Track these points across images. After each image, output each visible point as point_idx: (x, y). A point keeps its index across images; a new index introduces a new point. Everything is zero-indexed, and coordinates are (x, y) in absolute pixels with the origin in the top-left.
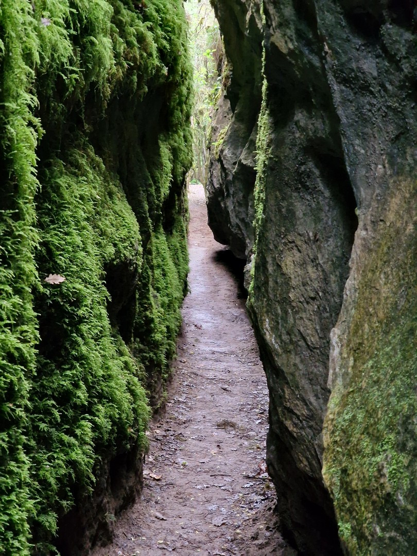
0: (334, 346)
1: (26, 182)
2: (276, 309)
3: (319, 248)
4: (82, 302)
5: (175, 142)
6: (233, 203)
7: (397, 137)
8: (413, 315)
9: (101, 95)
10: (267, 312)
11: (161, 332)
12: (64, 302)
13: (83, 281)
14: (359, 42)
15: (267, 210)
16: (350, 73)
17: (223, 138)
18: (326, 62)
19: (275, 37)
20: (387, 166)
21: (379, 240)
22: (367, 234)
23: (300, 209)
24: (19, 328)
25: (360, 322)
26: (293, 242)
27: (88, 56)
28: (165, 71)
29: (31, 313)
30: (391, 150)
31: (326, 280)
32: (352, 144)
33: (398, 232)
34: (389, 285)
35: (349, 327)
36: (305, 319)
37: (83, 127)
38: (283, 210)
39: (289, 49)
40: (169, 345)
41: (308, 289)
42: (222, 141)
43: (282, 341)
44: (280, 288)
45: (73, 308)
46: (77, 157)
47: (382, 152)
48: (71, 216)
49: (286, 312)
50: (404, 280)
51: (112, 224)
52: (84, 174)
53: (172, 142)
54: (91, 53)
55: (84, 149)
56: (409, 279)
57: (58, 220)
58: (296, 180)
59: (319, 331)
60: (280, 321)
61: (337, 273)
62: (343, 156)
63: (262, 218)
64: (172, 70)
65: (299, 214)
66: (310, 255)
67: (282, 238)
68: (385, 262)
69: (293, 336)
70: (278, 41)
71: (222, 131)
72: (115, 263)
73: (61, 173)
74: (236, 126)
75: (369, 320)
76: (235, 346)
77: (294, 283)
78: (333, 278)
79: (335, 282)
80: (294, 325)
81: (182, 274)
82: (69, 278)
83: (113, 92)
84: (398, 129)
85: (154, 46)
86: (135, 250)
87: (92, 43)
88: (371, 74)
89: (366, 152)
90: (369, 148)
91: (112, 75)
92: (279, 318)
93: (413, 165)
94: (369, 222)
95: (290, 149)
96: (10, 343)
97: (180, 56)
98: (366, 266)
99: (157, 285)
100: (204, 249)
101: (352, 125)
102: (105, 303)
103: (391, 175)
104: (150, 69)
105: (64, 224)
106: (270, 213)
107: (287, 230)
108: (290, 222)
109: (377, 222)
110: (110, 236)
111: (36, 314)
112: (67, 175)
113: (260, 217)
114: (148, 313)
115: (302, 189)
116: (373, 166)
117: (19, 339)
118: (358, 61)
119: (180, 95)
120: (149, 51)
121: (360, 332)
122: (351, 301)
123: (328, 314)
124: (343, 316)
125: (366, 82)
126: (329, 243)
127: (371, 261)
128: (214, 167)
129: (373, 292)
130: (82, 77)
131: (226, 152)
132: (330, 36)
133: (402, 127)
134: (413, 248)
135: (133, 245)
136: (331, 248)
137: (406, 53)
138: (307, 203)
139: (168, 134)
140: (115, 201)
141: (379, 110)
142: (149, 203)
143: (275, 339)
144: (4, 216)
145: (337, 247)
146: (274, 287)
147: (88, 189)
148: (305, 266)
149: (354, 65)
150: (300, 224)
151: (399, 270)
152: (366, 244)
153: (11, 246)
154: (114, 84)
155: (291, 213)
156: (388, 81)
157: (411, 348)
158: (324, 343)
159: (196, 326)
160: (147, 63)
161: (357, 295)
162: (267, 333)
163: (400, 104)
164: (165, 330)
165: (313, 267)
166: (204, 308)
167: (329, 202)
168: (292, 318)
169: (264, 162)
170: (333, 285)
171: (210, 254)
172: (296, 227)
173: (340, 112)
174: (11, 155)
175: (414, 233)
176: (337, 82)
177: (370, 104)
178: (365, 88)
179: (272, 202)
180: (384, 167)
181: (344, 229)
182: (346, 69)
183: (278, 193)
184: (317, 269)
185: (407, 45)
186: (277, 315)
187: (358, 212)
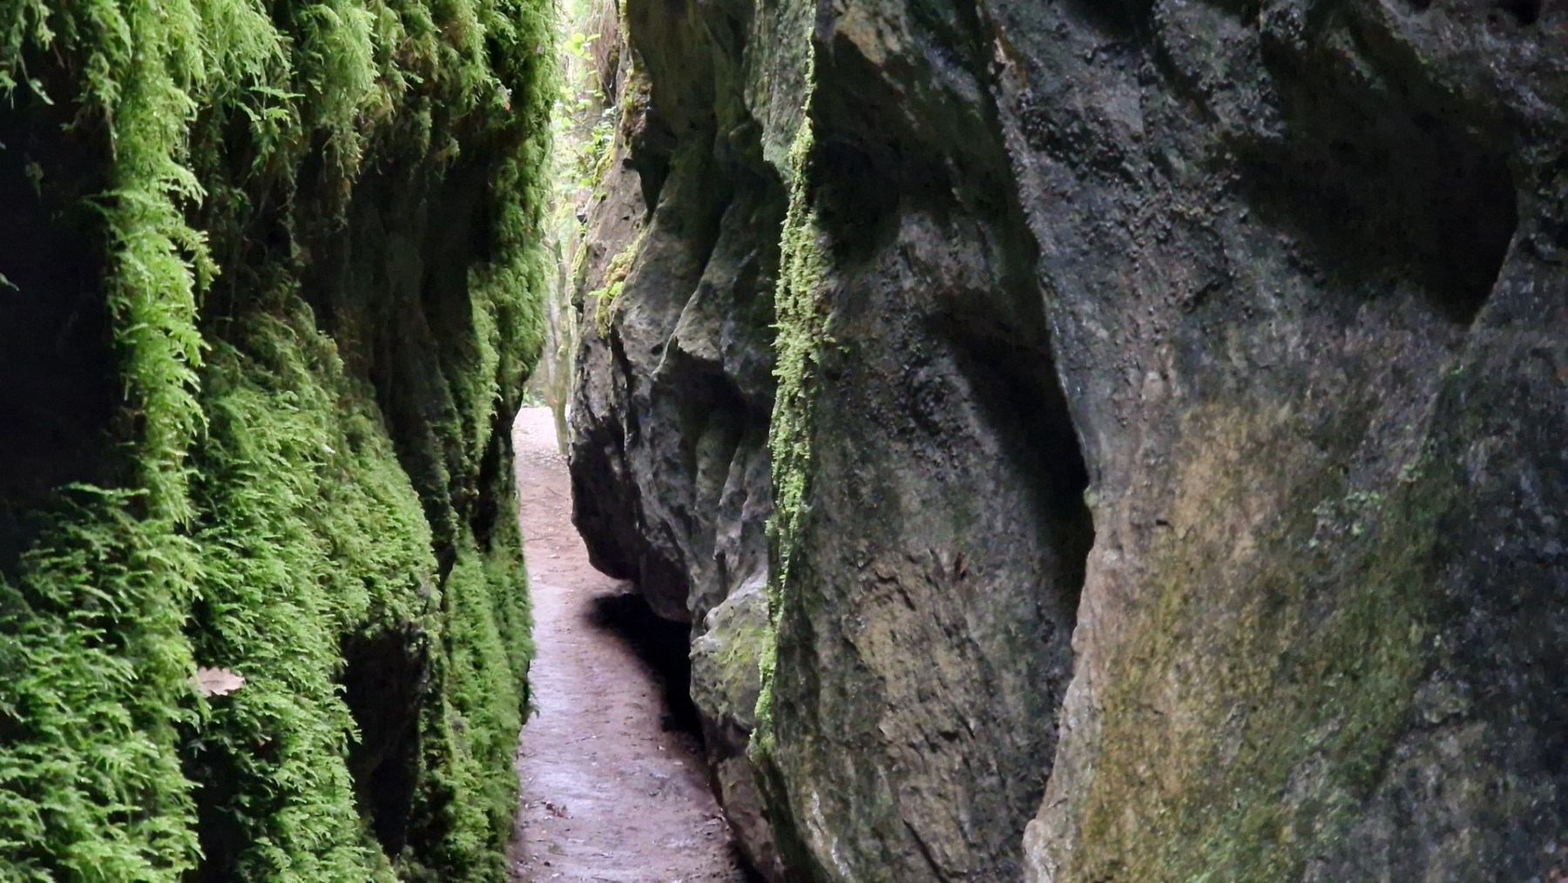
0: (1034, 871)
1: (164, 409)
2: (840, 766)
3: (969, 596)
4: (286, 747)
5: (506, 290)
6: (653, 462)
7: (1200, 298)
8: (1270, 785)
9: (339, 163)
10: (815, 773)
11: (475, 828)
12: (240, 747)
13: (290, 686)
14: (1089, 39)
15: (817, 490)
16: (1068, 124)
17: (621, 278)
18: (1000, 91)
19: (848, 19)
20: (1172, 374)
21: (1155, 575)
22: (1122, 558)
23: (912, 487)
24: (145, 825)
25: (1110, 802)
26: (893, 579)
27: (313, 58)
28: (504, 97)
29: (174, 780)
30: (1184, 333)
31: (988, 685)
32: (1073, 313)
33: (1209, 555)
34: (1190, 700)
35: (1078, 818)
36: (925, 794)
37: (288, 252)
38: (864, 490)
39: (889, 52)
40: (492, 863)
41: (937, 708)
42: (619, 286)
43: (858, 854)
44: (852, 708)
45: (264, 763)
46: (272, 335)
47: (1159, 337)
48: (260, 503)
49: (871, 775)
50: (1234, 686)
51: (361, 525)
52: (291, 384)
53: (498, 291)
54: (320, 51)
55: (288, 314)
56: (1249, 683)
57: (223, 512)
58: (904, 408)
59: (967, 827)
60: (852, 799)
61: (1022, 666)
62: (1048, 345)
63: (802, 514)
64: (521, 98)
65: (910, 501)
66: (943, 615)
67: (861, 569)
68: (1177, 638)
69: (890, 842)
70: (858, 29)
71: (616, 258)
72: (368, 633)
73: (233, 382)
74: (661, 246)
75: (1137, 796)
76: (663, 865)
77: (893, 692)
78: (1008, 679)
79: (1014, 691)
80: (893, 811)
81: (518, 663)
82: (253, 678)
83: (366, 154)
84: (1201, 277)
85: (477, 33)
86: (421, 597)
87: (324, 23)
88: (1127, 127)
89: (1113, 335)
90: (1121, 325)
91: (367, 109)
92: (851, 791)
93: (1245, 374)
94: (1125, 527)
95: (887, 321)
96: (123, 869)
97: (540, 56)
98: (1121, 649)
99: (459, 694)
100: (558, 591)
101: (1073, 261)
102: (345, 748)
103: (1183, 400)
104: (466, 92)
105: (240, 525)
106: (826, 499)
107: (876, 548)
108: (884, 525)
109: (1148, 527)
110: (358, 558)
111: (191, 784)
112: (244, 385)
113: (796, 509)
114: (438, 773)
115: (918, 432)
116: (1133, 375)
117: (146, 855)
118: (1089, 90)
119: (523, 161)
120: (464, 43)
121: (1113, 829)
122: (1080, 743)
123: (994, 780)
124: (1057, 787)
125: (1113, 147)
126: (997, 583)
127: (1135, 637)
128: (591, 360)
129: (1145, 719)
130: (297, 116)
131: (631, 317)
132: (1013, 23)
133: (1213, 270)
134: (1256, 600)
135: (417, 585)
136: (1002, 597)
137: (1227, 75)
138: (934, 471)
139: (487, 268)
140: (368, 460)
141: (1147, 223)
142: (450, 466)
143: (838, 849)
144: (110, 505)
145: (1022, 593)
146: (835, 704)
147: (301, 426)
148: (925, 645)
149: (1078, 103)
150: (914, 530)
151: (1220, 661)
152: (1119, 587)
153: (126, 592)
154: (371, 133)
155: (888, 497)
156: (1175, 146)
157: (1269, 876)
158: (982, 860)
159: (550, 807)
160: (457, 75)
161: (1099, 727)
162: (816, 833)
163: (1208, 209)
164: (485, 821)
165: (951, 648)
166: (569, 756)
167: (997, 468)
168: (887, 789)
169: (807, 354)
170: (1010, 699)
171: (577, 604)
172: (901, 538)
173: (1039, 225)
174: (130, 335)
175: (1256, 557)
176: (1029, 145)
177: (1123, 207)
178: (1110, 164)
179: (830, 468)
180: (1165, 377)
181: (1040, 543)
182: (1057, 111)
183: (848, 443)
184: (963, 655)
185: (1230, 54)
186: (843, 782)
187: (1091, 498)
